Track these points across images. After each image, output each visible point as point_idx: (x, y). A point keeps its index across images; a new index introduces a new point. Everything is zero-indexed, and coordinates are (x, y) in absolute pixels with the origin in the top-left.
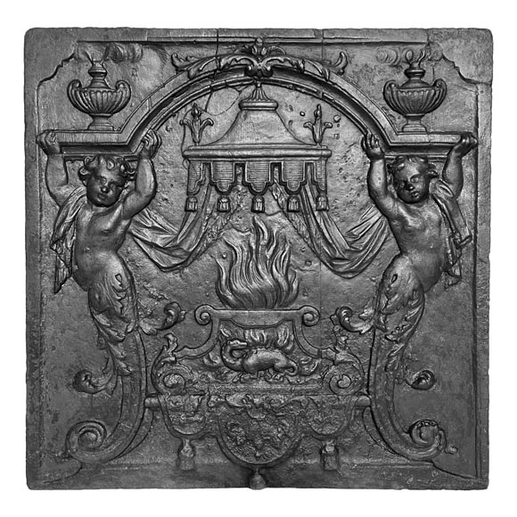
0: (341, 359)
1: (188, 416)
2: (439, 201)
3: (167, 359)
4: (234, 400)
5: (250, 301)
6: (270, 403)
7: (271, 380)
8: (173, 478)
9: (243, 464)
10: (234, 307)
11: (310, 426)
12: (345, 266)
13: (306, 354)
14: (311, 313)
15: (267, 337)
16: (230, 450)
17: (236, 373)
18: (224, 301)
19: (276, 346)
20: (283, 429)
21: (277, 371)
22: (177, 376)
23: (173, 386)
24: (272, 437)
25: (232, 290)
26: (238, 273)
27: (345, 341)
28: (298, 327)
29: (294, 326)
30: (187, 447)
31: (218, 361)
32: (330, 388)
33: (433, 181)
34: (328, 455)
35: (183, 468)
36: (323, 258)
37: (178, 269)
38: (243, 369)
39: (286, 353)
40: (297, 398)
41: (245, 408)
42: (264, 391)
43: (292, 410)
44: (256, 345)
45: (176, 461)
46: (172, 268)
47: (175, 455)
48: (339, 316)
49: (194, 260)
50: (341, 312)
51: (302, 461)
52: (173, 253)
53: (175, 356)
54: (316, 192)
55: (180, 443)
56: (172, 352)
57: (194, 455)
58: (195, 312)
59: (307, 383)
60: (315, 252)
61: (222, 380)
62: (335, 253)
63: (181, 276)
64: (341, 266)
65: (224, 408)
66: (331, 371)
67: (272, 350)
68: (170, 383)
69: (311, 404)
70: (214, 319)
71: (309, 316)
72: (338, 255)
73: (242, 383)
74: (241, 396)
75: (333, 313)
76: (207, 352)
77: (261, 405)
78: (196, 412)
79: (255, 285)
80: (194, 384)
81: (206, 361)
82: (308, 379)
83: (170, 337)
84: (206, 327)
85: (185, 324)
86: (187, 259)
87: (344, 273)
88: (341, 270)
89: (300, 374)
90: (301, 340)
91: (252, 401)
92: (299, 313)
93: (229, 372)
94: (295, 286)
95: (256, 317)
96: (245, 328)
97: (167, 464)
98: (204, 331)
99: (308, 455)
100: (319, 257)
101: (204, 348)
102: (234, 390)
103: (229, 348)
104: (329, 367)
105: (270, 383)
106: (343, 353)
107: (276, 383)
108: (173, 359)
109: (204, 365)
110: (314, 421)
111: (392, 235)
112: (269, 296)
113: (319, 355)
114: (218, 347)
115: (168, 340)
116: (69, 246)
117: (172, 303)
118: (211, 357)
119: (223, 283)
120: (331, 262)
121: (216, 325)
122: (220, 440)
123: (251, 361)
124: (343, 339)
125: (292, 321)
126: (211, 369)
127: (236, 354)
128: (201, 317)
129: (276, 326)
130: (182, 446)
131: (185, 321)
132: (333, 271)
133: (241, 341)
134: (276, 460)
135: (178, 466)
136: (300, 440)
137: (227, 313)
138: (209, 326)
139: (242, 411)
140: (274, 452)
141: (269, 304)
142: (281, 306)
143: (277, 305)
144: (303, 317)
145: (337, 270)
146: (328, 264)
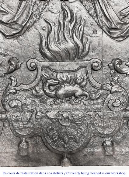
0: (115, 90)
1: (24, 124)
3: (11, 91)
4: (51, 115)
5: (60, 56)
6: (72, 116)
7: (73, 103)
8: (16, 161)
9: (57, 152)
10: (50, 60)
11: (96, 129)
13: (94, 87)
14: (97, 62)
15: (71, 77)
16: (49, 144)
17: (52, 99)
18: (44, 55)
19: (76, 83)
20: (80, 131)
21: (76, 98)
22: (17, 101)
23: (15, 107)
24: (74, 136)
25: (49, 49)
26: (52, 39)
27: (117, 79)
28: (89, 71)
29: (86, 71)
30: (24, 143)
31: (41, 92)
32: (108, 107)
34: (107, 146)
35: (22, 155)
36: (104, 28)
37: (16, 37)
38: (56, 97)
39: (82, 87)
40: (88, 113)
41: (58, 119)
42: (69, 109)
43: (85, 120)
44: (64, 82)
45: (17, 151)
46: (12, 36)
47: (17, 147)
48: (114, 65)
49: (25, 31)
50: (115, 61)
51: (92, 150)
52: (13, 27)
53: (15, 89)
55: (19, 140)
56: (14, 87)
57: (28, 147)
58: (27, 62)
59: (94, 104)
60: (99, 25)
61: (44, 103)
62: (112, 25)
63: (18, 41)
64: (115, 33)
65: (45, 120)
66: (109, 97)
67: (74, 85)
68: (13, 105)
69: (97, 117)
70: (38, 67)
71: (96, 64)
72: (113, 26)
73: (55, 104)
74: (56, 112)
75: (110, 62)
76: (35, 87)
77: (68, 117)
78: (29, 122)
79: (63, 46)
80: (27, 106)
81: (34, 92)
82: (95, 102)
83: (12, 78)
84: (34, 72)
85: (21, 70)
86: (21, 31)
87: (117, 38)
88: (115, 36)
89: (91, 99)
90: (91, 79)
91: (62, 115)
92: (89, 63)
93: (48, 99)
94: (87, 47)
95: (63, 66)
96: (57, 72)
97: (12, 153)
98: (33, 75)
99: (95, 146)
100: (101, 28)
101: (33, 85)
102: (51, 109)
103: (48, 84)
104: (107, 95)
105: (72, 104)
106: (116, 86)
107: (76, 105)
108: (14, 91)
109: (33, 94)
110: (99, 126)
112: (71, 52)
113: (102, 88)
114: (41, 84)
115: (11, 80)
117: (13, 58)
118: (37, 89)
119: (44, 44)
120: (109, 31)
121: (40, 70)
122: (43, 138)
123: (61, 92)
124: (116, 78)
125: (86, 67)
126: (37, 97)
127: (52, 88)
128: (30, 66)
129: (76, 71)
130: (21, 142)
131: (21, 69)
132: (110, 37)
133: (55, 80)
134: (76, 150)
135: (18, 153)
136: (91, 138)
137: (47, 63)
138: (36, 71)
139: (56, 121)
140: (75, 144)
141: (71, 57)
142: (79, 58)
143: (76, 58)
144: (92, 65)
145: (113, 36)
146: (107, 32)
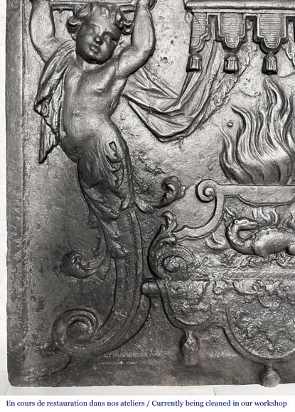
1: (191, 304)
3: (168, 240)
4: (246, 285)
5: (261, 175)
6: (285, 290)
7: (285, 265)
8: (174, 373)
9: (256, 359)
10: (239, 181)
15: (279, 216)
16: (239, 343)
17: (244, 257)
18: (230, 174)
19: (290, 226)
21: (290, 255)
22: (178, 259)
23: (175, 269)
24: (287, 329)
25: (239, 162)
26: (247, 144)
30: (190, 340)
31: (223, 243)
35: (187, 364)
37: (178, 139)
38: (253, 252)
41: (257, 296)
42: (277, 276)
44: (267, 224)
45: (177, 354)
46: (170, 138)
47: (175, 348)
49: (196, 129)
52: (173, 120)
53: (174, 236)
55: (181, 334)
56: (172, 231)
57: (199, 349)
58: (197, 187)
61: (228, 264)
63: (180, 147)
65: (232, 296)
68: (170, 267)
70: (218, 195)
73: (251, 267)
74: (251, 282)
76: (210, 233)
77: (275, 292)
78: (200, 299)
79: (266, 158)
80: (196, 268)
81: (209, 243)
83: (169, 215)
84: (209, 205)
85: (184, 201)
86: (189, 127)
91: (264, 287)
93: (235, 255)
95: (267, 194)
96: (251, 205)
97: (168, 358)
98: (206, 210)
101: (208, 228)
102: (242, 275)
103: (236, 227)
105: (283, 267)
107: (291, 268)
108: (173, 239)
109: (207, 247)
112: (284, 168)
114: (222, 227)
115: (167, 218)
116: (56, 108)
117: (171, 177)
118: (214, 238)
119: (230, 154)
121: (220, 202)
122: (228, 332)
126: (215, 251)
128: (204, 194)
129: (289, 204)
130: (184, 338)
131: (185, 198)
133: (250, 220)
135: (180, 360)
137: (233, 188)
138: (212, 204)
139: (254, 299)
140: (290, 345)
143: (290, 180)
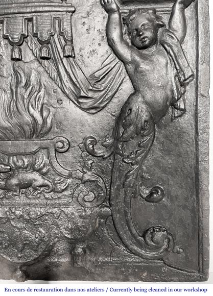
0: (87, 178)
2: (166, 46)
5: (12, 133)
6: (29, 215)
7: (30, 196)
11: (62, 233)
12: (89, 103)
13: (59, 175)
14: (62, 142)
15: (28, 161)
17: (2, 191)
19: (34, 170)
20: (39, 235)
21: (35, 189)
24: (30, 242)
27: (91, 164)
28: (53, 154)
29: (48, 153)
32: (78, 202)
33: (160, 30)
34: (78, 255)
36: (71, 97)
39: (43, 175)
40: (50, 211)
41: (9, 219)
42: (25, 205)
43: (47, 220)
44: (18, 168)
48: (85, 144)
50: (86, 141)
51: (56, 260)
54: (63, 42)
59: (59, 198)
60: (64, 92)
62: (80, 93)
64: (86, 103)
66: (79, 188)
67: (32, 172)
69: (63, 215)
71: (60, 144)
72: (83, 94)
73: (6, 198)
74: (6, 209)
75: (81, 142)
77: (22, 216)
79: (14, 120)
82: (60, 195)
87: (89, 109)
88: (86, 107)
89: (53, 190)
90: (55, 164)
91: (14, 213)
92: (52, 143)
94: (49, 121)
95: (17, 146)
96: (9, 155)
99: (61, 255)
100: (68, 96)
104: (78, 185)
105: (29, 198)
106: (89, 173)
107: (35, 199)
110: (65, 228)
111: (127, 77)
112: (27, 128)
113: (70, 176)
124: (90, 162)
125: (47, 148)
127: (2, 175)
129: (35, 153)
132: (80, 108)
133: (5, 165)
134: (34, 260)
136: (55, 244)
139: (7, 221)
140: (33, 253)
141: (27, 136)
142: (38, 137)
143: (34, 136)
144: (55, 145)
145: (83, 107)
146: (76, 102)
